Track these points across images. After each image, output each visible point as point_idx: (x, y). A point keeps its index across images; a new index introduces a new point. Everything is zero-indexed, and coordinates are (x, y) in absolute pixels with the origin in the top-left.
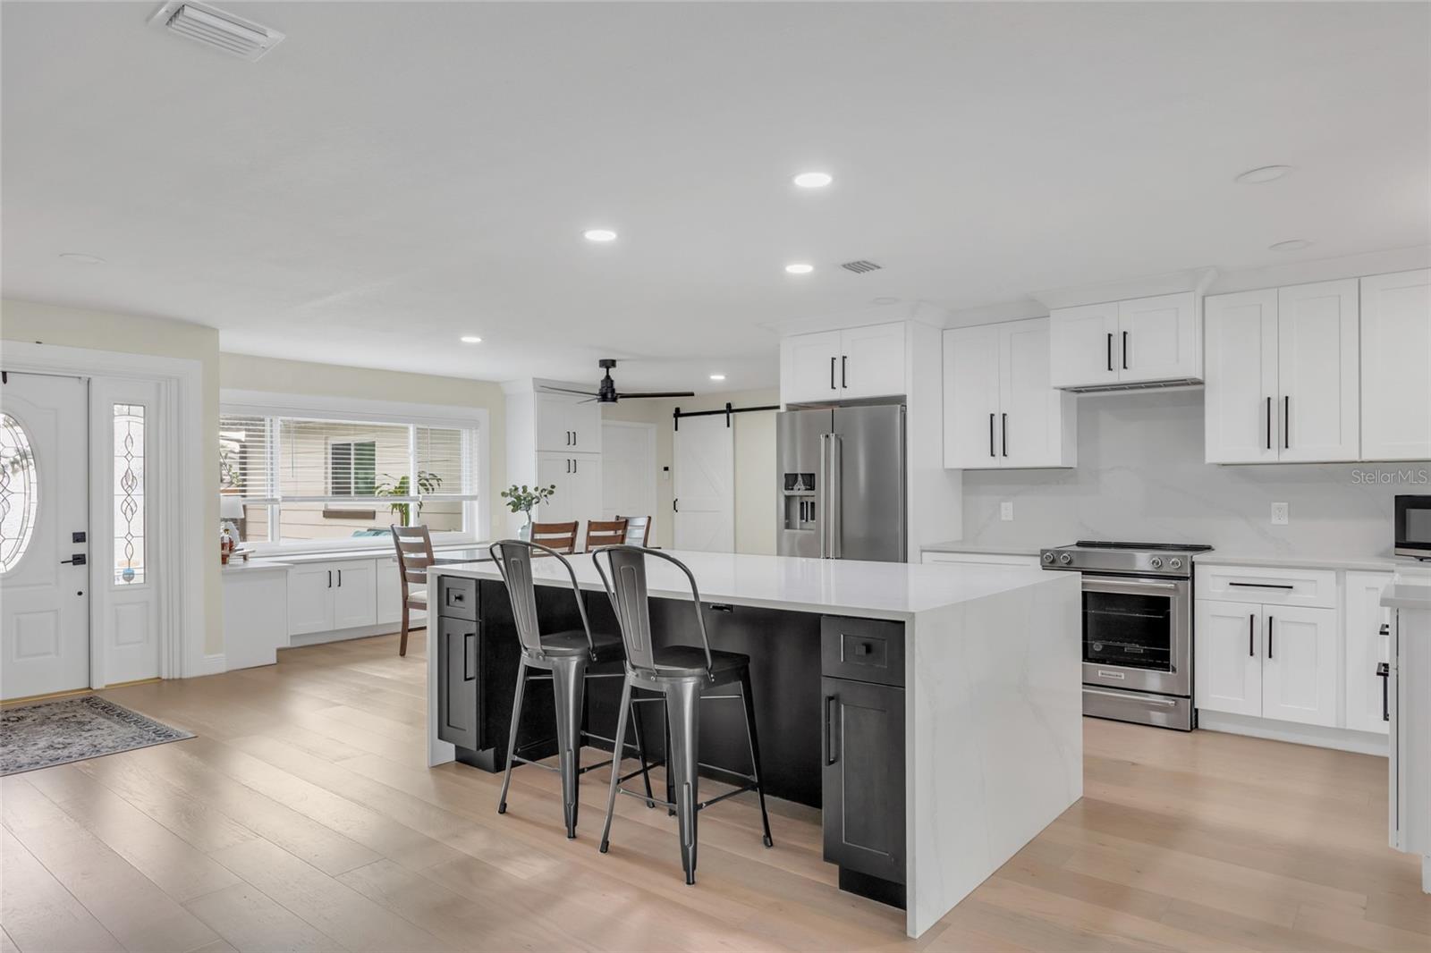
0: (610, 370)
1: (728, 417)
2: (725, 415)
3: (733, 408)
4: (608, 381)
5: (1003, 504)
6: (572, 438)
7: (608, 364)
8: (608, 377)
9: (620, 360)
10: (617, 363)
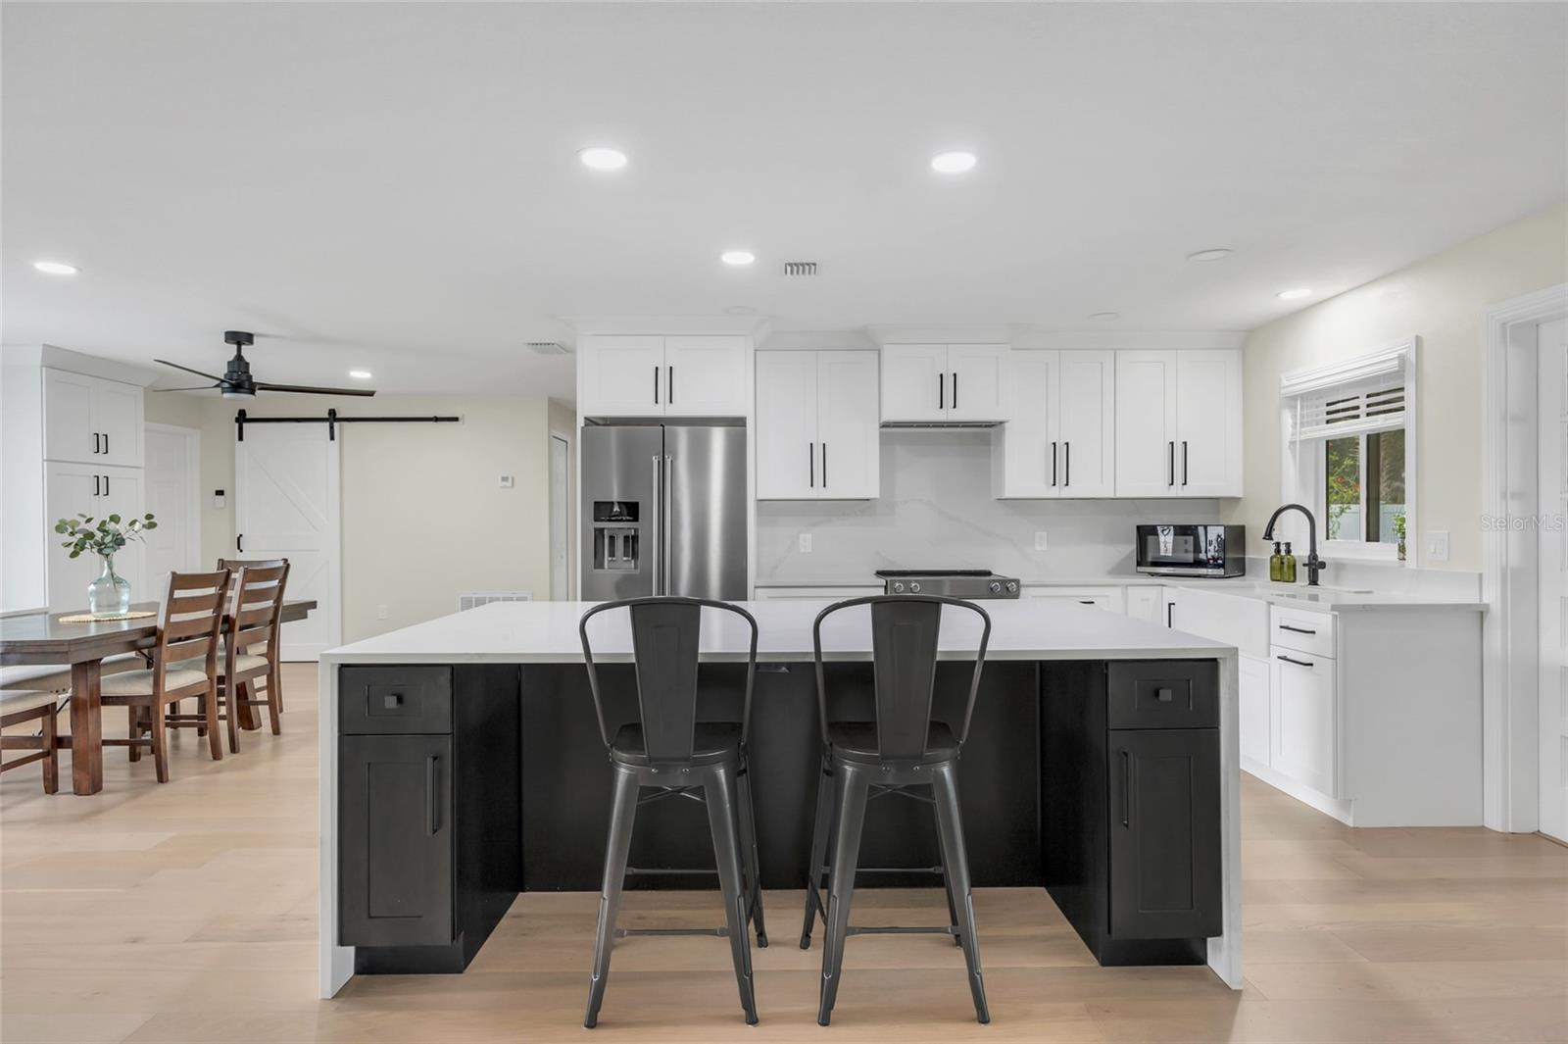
0: (243, 347)
1: (332, 428)
2: (328, 424)
3: (338, 416)
4: (239, 364)
5: (802, 536)
6: (101, 443)
7: (239, 338)
8: (239, 357)
9: (260, 335)
10: (255, 339)
